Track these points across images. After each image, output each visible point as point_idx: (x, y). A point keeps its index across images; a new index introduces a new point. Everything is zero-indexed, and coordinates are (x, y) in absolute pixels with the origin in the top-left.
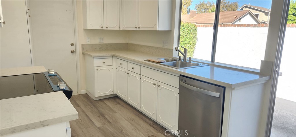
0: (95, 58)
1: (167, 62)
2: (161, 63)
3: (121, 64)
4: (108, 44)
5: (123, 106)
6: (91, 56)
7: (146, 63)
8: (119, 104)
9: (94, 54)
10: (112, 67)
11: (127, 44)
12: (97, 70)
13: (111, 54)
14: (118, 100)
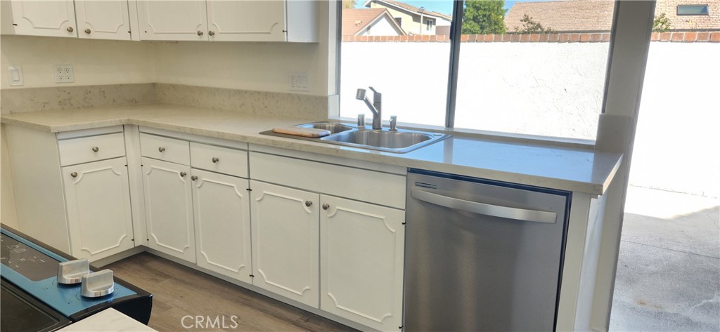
0: (60, 137)
1: (333, 133)
2: (322, 139)
3: (161, 150)
4: (92, 87)
5: (184, 282)
6: (46, 130)
7: (273, 141)
8: (167, 276)
9: (55, 123)
10: (123, 161)
11: (154, 85)
12: (74, 176)
13: (118, 119)
14: (153, 264)
